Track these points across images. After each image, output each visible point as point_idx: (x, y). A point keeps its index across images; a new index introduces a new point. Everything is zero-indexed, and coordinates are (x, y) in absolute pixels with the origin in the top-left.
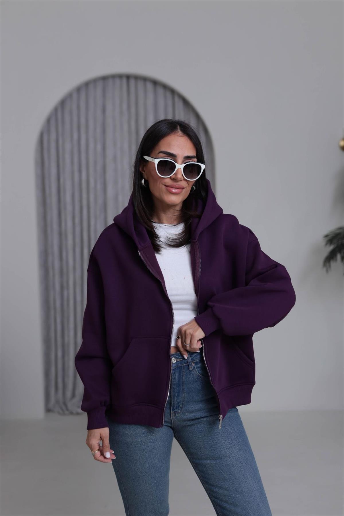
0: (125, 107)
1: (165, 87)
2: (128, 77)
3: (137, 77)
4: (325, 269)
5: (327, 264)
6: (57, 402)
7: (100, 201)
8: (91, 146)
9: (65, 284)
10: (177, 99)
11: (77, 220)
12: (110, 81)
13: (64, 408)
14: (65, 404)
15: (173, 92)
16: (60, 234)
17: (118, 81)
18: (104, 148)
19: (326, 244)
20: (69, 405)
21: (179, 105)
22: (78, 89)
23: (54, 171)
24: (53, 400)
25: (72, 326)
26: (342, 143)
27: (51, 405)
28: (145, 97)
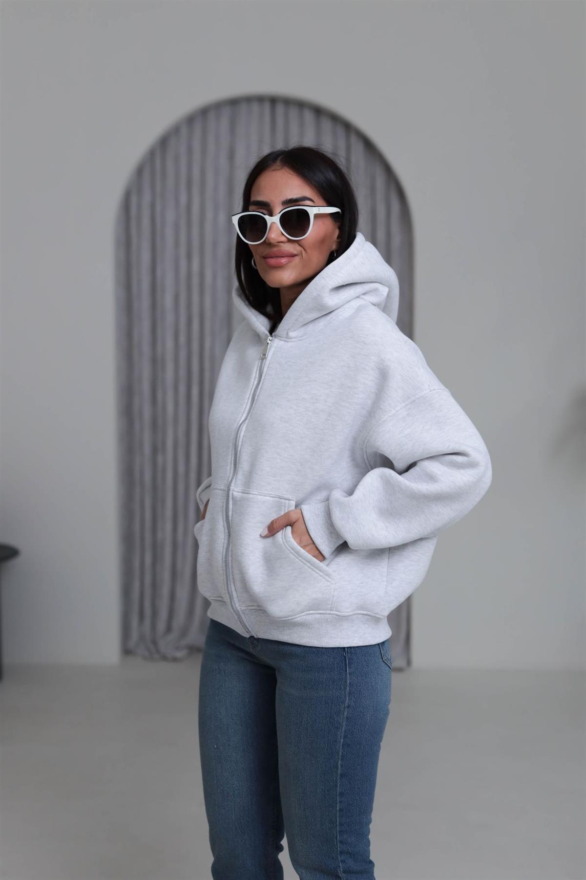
1: (335, 118)
2: (273, 101)
3: (288, 102)
6: (142, 638)
8: (209, 215)
9: (160, 445)
10: (354, 139)
11: (182, 339)
12: (244, 107)
13: (153, 649)
14: (155, 642)
15: (348, 127)
16: (154, 361)
17: (255, 107)
20: (162, 644)
21: (358, 149)
22: (190, 120)
23: (146, 256)
24: (135, 635)
25: (169, 513)
27: (132, 644)
28: (301, 136)
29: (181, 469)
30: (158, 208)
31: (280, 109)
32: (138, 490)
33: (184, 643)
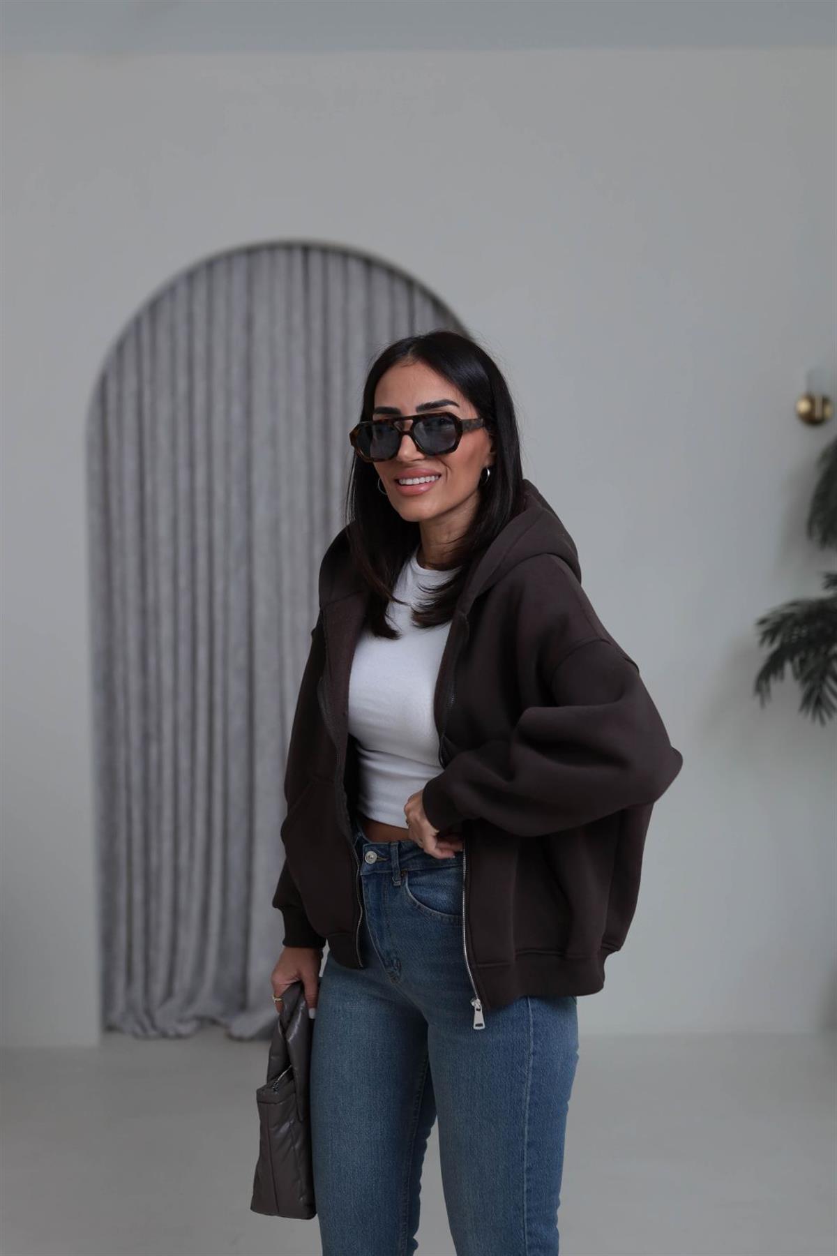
0: (298, 318)
1: (392, 272)
2: (306, 249)
3: (326, 251)
4: (758, 698)
5: (764, 687)
6: (130, 1007)
7: (238, 537)
8: (219, 407)
9: (153, 730)
10: (418, 300)
11: (183, 581)
12: (265, 258)
13: (147, 1022)
14: (148, 1013)
15: (410, 284)
16: (143, 612)
17: (281, 258)
18: (248, 413)
19: (762, 641)
20: (158, 1015)
21: (425, 313)
22: (190, 276)
23: (130, 465)
24: (120, 1003)
25: (167, 827)
26: (804, 406)
27: (116, 1016)
28: (346, 297)
29: (184, 763)
30: (147, 399)
31: (316, 260)
32: (122, 795)
33: (191, 1012)
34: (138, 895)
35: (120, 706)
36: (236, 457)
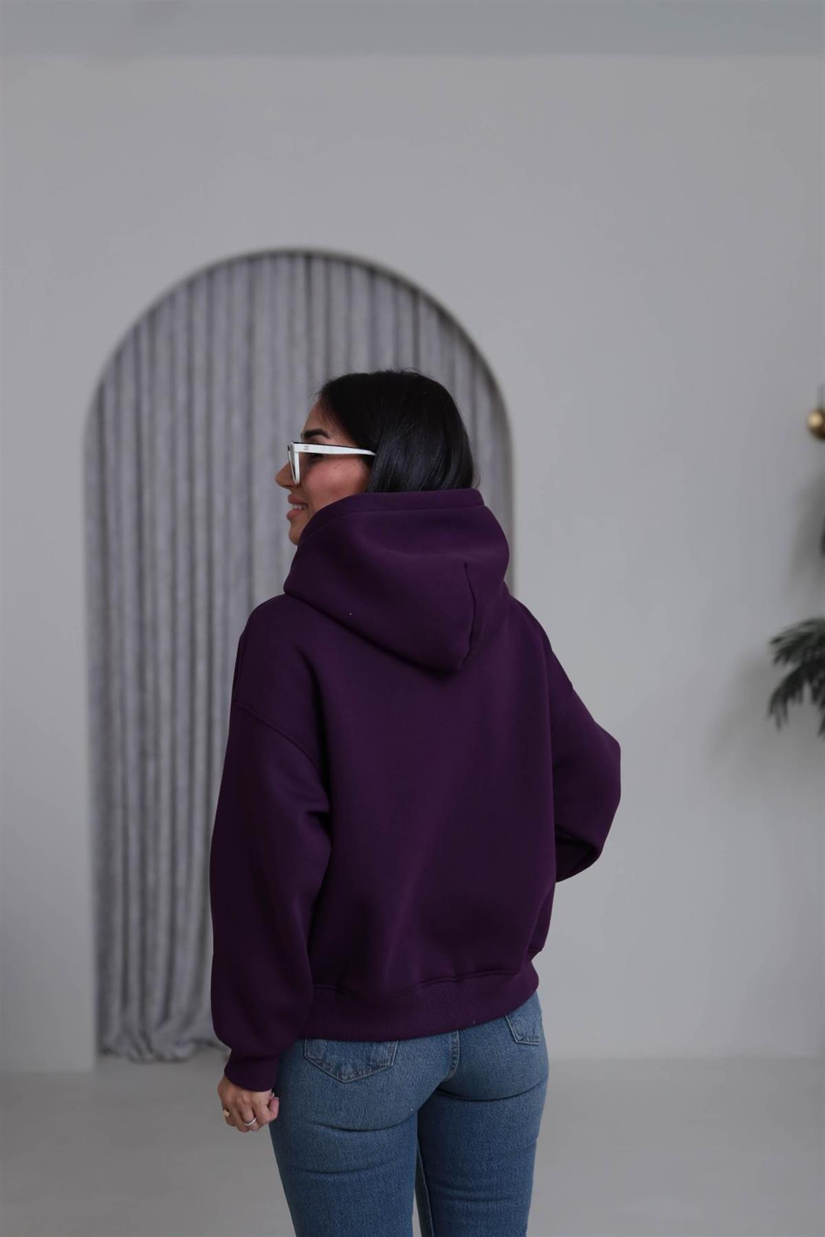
0: (300, 327)
1: (396, 281)
2: (309, 257)
3: (329, 259)
4: (773, 720)
5: (780, 709)
6: (126, 1030)
7: (238, 549)
8: (219, 418)
9: (150, 747)
10: (423, 310)
11: (182, 595)
12: (267, 266)
13: (143, 1046)
14: (145, 1035)
15: (414, 293)
16: (141, 626)
17: (284, 266)
18: (249, 425)
19: (777, 660)
20: (156, 1038)
21: (430, 323)
22: (190, 285)
23: (128, 476)
24: (115, 1027)
25: (164, 846)
26: (816, 420)
27: (111, 1039)
28: (350, 305)
29: (182, 781)
30: (145, 409)
32: (119, 813)
33: (188, 1035)
34: (134, 914)
35: (117, 721)
36: (237, 468)
